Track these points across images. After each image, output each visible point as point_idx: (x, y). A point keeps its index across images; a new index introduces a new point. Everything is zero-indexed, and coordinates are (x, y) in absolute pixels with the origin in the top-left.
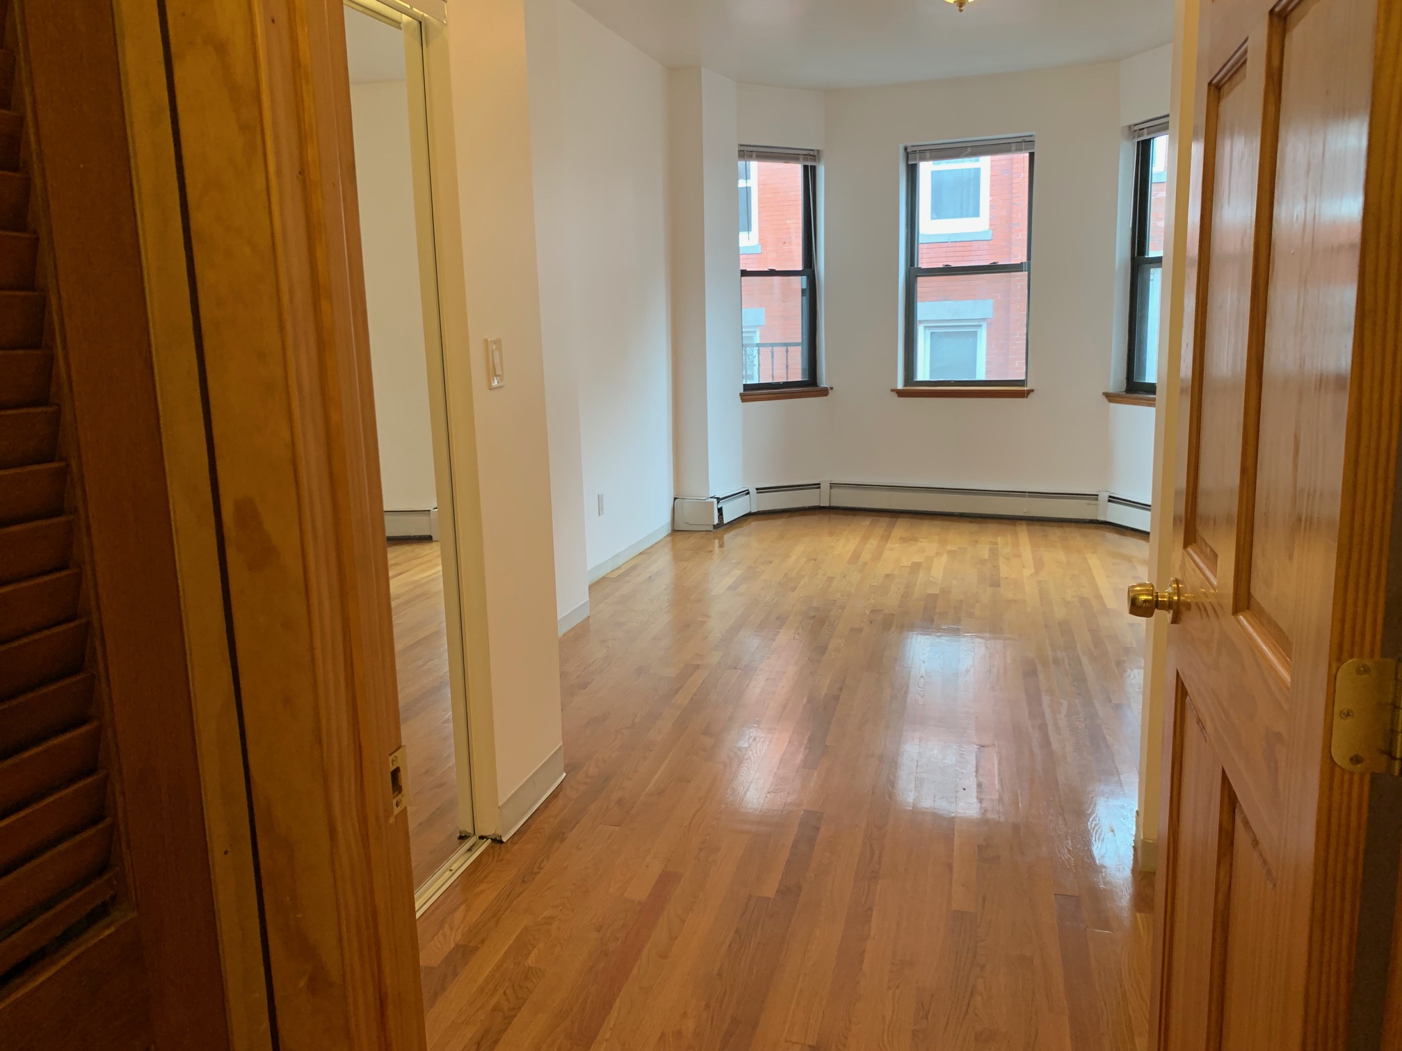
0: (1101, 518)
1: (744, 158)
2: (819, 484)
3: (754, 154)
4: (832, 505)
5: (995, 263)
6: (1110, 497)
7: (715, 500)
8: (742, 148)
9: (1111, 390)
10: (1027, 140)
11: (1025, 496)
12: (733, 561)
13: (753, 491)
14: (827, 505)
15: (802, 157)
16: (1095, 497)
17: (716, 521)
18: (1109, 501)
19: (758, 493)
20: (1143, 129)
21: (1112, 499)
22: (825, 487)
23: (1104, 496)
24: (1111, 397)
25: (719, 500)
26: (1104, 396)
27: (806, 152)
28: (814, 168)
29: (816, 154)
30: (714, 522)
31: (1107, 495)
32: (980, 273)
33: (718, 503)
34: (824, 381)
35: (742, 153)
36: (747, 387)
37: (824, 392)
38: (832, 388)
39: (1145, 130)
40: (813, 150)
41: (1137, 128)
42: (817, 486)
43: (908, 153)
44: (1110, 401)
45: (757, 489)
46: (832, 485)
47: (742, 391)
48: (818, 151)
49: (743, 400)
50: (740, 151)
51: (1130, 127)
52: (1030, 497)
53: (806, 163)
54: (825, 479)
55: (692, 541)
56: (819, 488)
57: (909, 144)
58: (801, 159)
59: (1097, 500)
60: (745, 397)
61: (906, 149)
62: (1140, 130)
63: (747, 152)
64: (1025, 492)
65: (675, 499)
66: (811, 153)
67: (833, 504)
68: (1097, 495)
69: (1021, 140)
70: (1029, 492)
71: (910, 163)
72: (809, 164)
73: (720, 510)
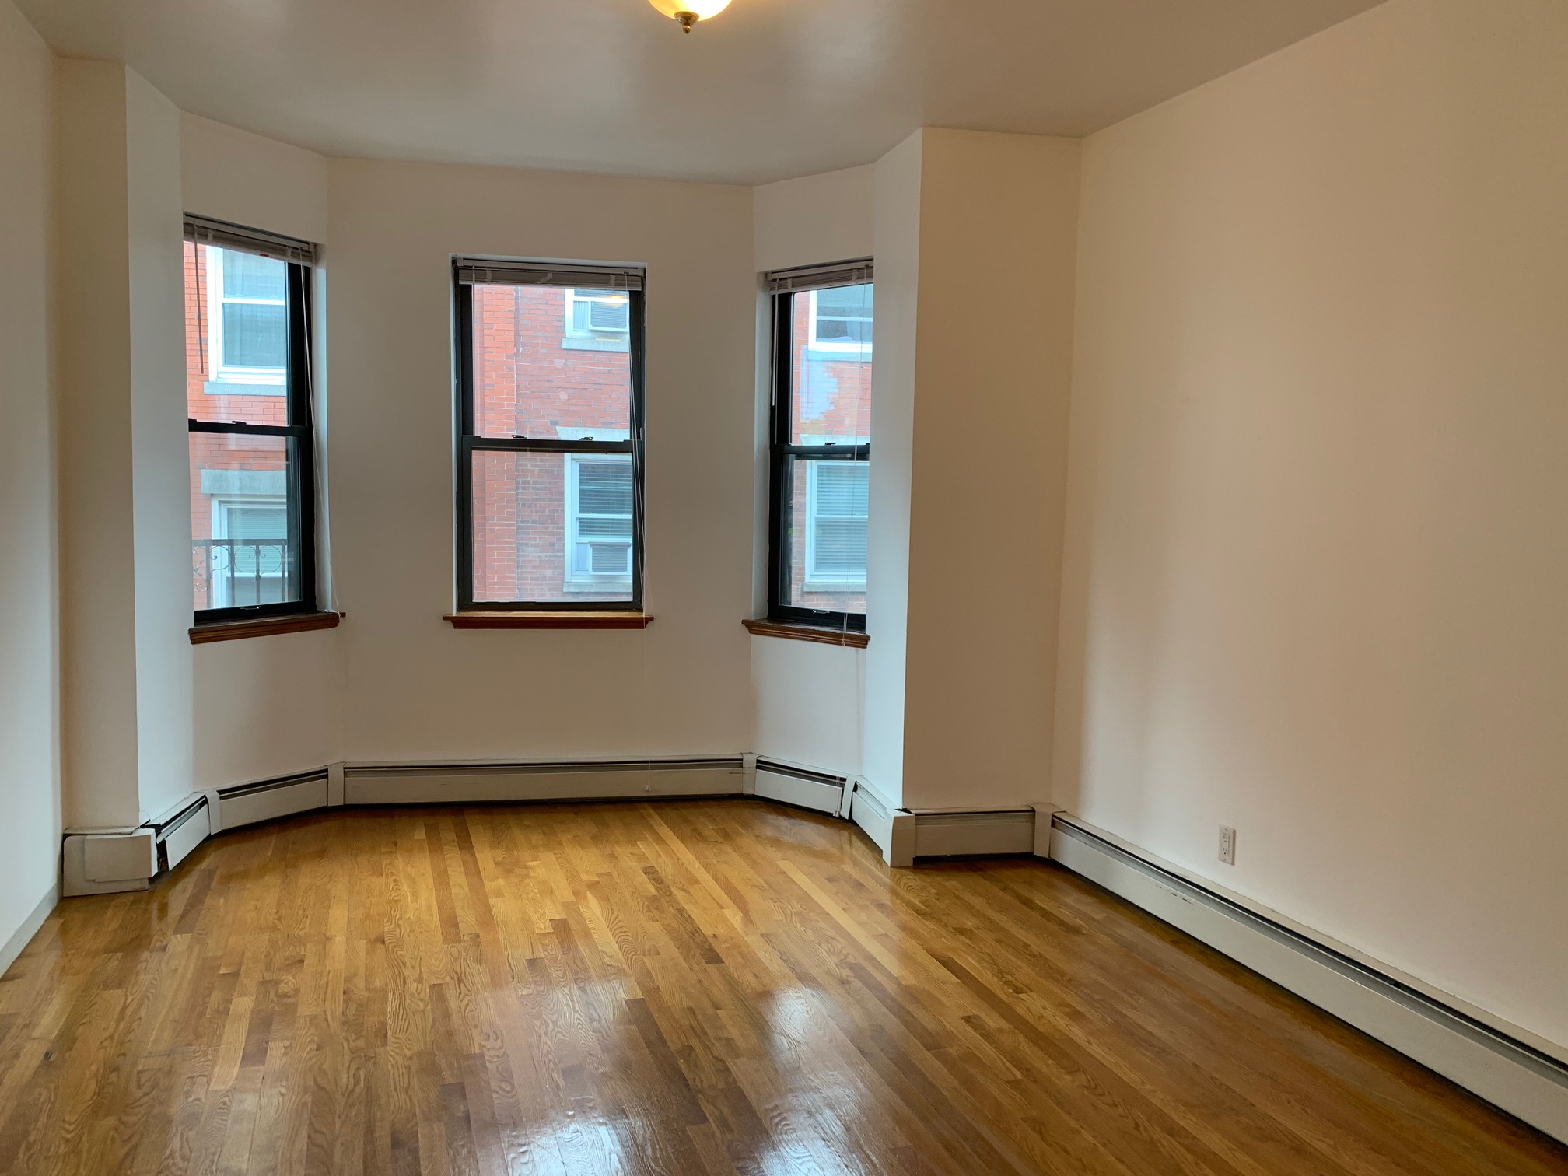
0: (748, 791)
1: (194, 237)
2: (326, 770)
3: (211, 234)
4: (348, 802)
5: (586, 438)
6: (758, 761)
7: (152, 831)
8: (190, 220)
9: (752, 616)
10: (630, 273)
11: (646, 768)
12: (223, 971)
13: (214, 797)
14: (341, 803)
15: (289, 251)
16: (738, 762)
17: (155, 870)
18: (758, 767)
19: (221, 798)
20: (786, 279)
21: (762, 765)
22: (336, 774)
23: (750, 761)
24: (751, 626)
25: (158, 828)
26: (744, 626)
27: (296, 245)
28: (308, 270)
29: (311, 249)
30: (150, 871)
31: (754, 758)
32: (542, 451)
33: (158, 834)
34: (330, 603)
35: (189, 228)
36: (202, 617)
37: (332, 621)
38: (343, 615)
39: (789, 281)
40: (307, 243)
41: (775, 276)
42: (323, 774)
43: (458, 269)
44: (751, 632)
45: (220, 792)
46: (348, 771)
47: (192, 625)
48: (316, 245)
49: (194, 641)
50: (185, 224)
51: (766, 274)
52: (653, 768)
53: (295, 262)
54: (334, 760)
55: (113, 920)
56: (326, 776)
57: (461, 255)
58: (289, 253)
59: (741, 766)
60: (196, 637)
61: (454, 261)
62: (781, 279)
63: (201, 229)
64: (647, 762)
65: (65, 836)
66: (305, 247)
67: (353, 800)
68: (742, 760)
69: (621, 272)
70: (652, 762)
71: (461, 283)
72: (301, 263)
73: (162, 847)
